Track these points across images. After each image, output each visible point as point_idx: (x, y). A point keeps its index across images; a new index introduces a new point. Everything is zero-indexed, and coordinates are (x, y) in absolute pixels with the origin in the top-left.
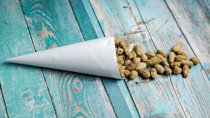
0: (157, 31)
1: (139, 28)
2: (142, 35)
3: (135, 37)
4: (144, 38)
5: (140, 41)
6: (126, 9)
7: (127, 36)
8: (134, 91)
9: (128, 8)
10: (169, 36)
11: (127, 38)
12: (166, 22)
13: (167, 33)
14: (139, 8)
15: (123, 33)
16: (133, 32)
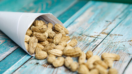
0: (112, 43)
1: (98, 36)
2: (94, 40)
3: (86, 39)
4: (92, 42)
5: (86, 42)
6: (107, 22)
7: (81, 36)
8: (26, 67)
9: (109, 23)
10: (118, 50)
11: (79, 37)
12: (130, 41)
13: (120, 47)
14: (119, 25)
15: (80, 33)
16: (89, 35)
